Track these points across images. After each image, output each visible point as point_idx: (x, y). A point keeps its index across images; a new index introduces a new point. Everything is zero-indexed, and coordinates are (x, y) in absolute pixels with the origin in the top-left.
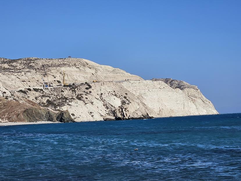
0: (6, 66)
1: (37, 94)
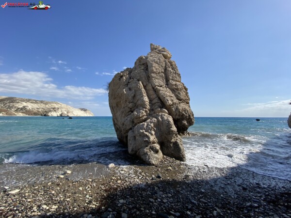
0: (34, 102)
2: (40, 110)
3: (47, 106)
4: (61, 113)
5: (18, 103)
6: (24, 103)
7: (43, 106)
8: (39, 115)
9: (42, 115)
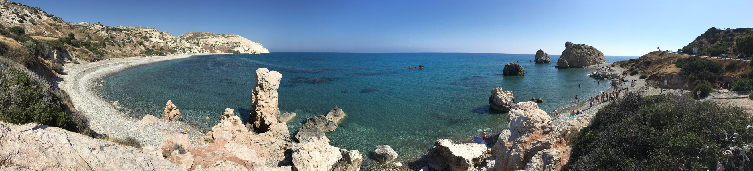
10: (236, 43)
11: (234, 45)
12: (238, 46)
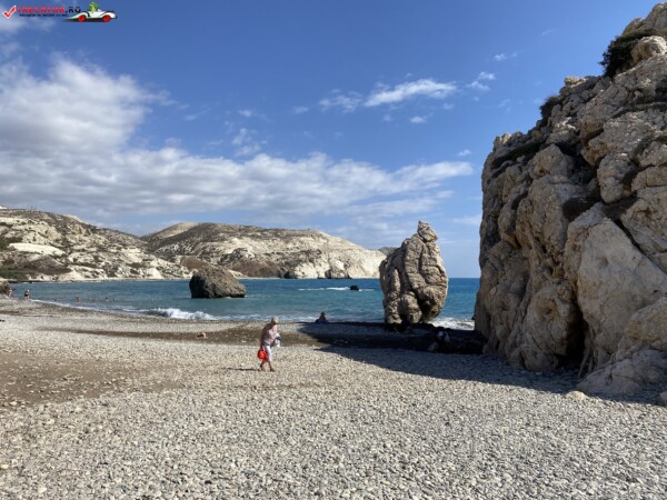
0: (259, 234)
1: (279, 257)
2: (273, 259)
3: (290, 246)
4: (327, 268)
5: (223, 240)
6: (235, 239)
7: (279, 245)
8: (273, 275)
9: (279, 276)
10: (307, 253)
11: (301, 256)
12: (311, 261)
